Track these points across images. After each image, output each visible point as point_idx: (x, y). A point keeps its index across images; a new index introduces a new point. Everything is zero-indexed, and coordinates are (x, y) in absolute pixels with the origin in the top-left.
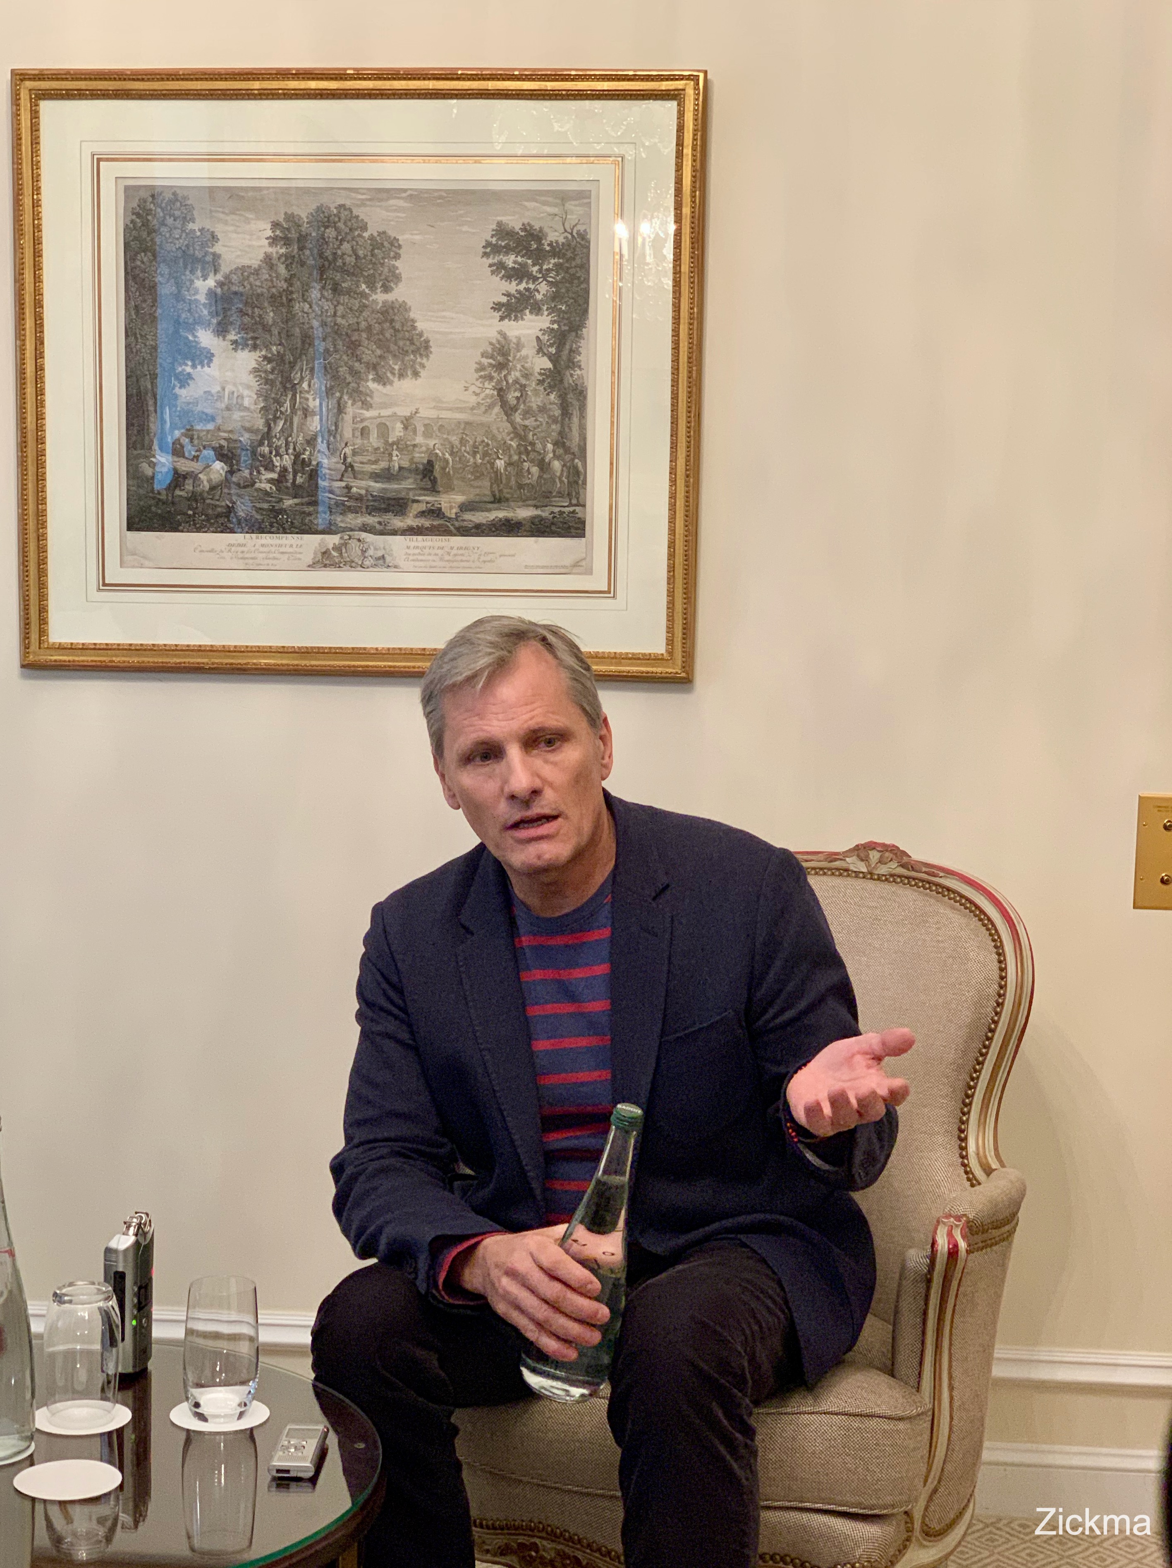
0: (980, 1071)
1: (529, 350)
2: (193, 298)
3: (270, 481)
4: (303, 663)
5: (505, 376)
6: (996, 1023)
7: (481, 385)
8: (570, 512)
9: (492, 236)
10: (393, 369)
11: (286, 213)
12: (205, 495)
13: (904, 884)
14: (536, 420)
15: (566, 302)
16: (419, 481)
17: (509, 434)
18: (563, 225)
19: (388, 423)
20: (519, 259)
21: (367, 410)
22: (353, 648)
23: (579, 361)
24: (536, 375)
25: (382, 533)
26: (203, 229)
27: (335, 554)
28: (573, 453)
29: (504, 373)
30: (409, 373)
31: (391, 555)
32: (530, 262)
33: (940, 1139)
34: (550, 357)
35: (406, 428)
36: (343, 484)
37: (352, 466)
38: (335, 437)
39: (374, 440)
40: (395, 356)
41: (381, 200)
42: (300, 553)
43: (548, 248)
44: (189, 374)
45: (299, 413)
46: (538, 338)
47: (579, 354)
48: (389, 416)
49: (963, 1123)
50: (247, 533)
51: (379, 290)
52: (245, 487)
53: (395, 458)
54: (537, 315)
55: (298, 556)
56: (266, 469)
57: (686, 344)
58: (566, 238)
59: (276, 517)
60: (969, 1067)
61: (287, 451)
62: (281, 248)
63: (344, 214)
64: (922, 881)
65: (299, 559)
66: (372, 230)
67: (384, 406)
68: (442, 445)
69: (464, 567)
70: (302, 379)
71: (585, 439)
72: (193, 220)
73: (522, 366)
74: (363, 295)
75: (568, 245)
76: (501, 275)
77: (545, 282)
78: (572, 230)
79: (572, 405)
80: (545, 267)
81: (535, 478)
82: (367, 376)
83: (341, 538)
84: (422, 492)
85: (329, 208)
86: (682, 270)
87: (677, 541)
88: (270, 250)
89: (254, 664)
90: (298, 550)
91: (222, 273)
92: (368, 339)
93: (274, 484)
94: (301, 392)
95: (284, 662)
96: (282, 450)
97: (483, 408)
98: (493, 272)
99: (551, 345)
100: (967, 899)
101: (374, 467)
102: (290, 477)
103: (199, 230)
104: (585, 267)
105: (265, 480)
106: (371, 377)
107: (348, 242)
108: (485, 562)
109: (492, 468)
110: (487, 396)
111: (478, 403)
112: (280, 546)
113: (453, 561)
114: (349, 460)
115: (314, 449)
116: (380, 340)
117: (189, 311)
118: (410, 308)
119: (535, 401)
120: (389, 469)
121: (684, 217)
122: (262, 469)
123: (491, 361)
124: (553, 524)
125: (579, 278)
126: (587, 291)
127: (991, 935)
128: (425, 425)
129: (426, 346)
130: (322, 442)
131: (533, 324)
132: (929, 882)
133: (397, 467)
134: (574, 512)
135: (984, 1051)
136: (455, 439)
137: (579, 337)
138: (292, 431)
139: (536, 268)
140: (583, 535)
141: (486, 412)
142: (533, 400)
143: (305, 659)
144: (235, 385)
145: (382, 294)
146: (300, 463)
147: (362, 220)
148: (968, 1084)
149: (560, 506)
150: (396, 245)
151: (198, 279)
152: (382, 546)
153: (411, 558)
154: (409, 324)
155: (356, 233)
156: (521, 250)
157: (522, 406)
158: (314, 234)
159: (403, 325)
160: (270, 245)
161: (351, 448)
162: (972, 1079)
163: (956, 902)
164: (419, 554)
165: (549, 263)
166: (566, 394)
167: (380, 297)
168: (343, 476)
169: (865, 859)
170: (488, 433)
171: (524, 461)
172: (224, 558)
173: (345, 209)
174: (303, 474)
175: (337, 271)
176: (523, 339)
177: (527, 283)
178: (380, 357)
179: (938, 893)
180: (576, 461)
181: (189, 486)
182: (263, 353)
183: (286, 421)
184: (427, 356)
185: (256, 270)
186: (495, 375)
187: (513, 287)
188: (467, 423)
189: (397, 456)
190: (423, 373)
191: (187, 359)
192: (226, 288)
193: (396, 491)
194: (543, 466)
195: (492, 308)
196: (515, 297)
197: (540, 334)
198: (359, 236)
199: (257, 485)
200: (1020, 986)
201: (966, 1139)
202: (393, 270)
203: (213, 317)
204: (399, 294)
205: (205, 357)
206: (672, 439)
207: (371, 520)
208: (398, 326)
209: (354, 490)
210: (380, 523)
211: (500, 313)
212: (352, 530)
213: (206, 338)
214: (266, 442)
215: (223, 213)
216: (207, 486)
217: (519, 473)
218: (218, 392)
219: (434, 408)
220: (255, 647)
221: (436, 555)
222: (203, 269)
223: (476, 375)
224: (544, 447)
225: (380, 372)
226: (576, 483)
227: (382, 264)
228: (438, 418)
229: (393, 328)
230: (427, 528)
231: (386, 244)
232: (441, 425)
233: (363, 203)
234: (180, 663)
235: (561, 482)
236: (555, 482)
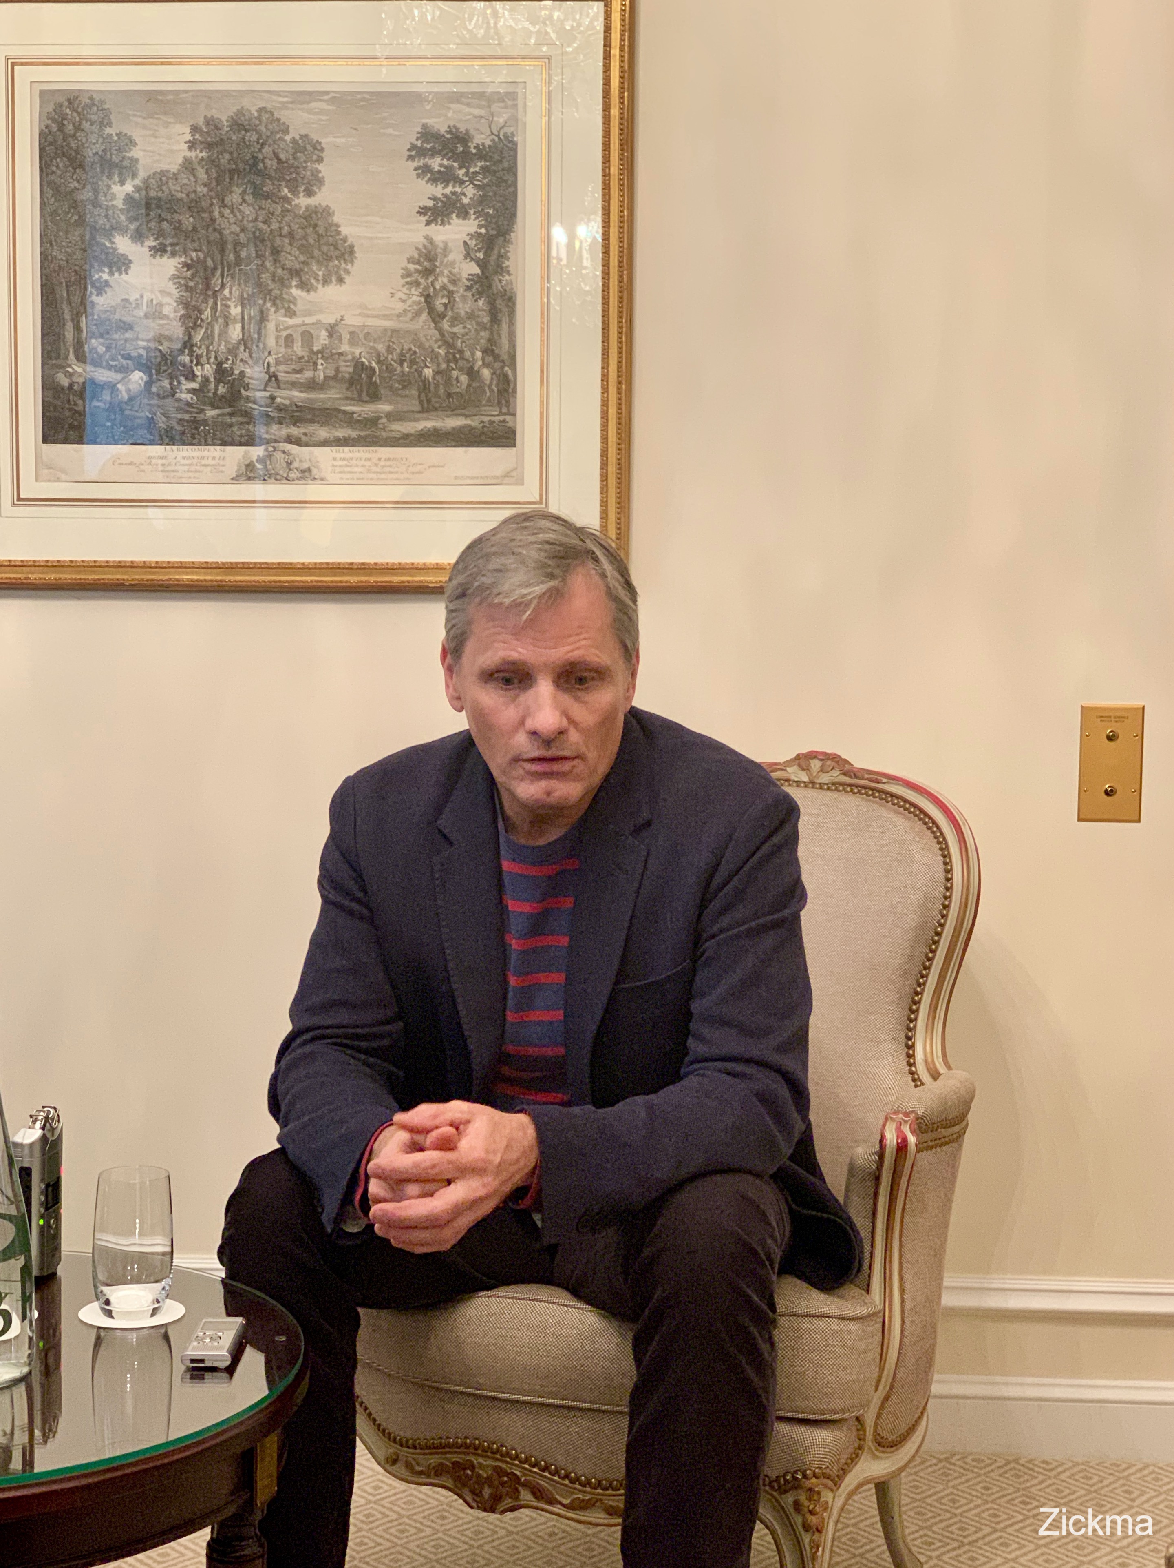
0: (927, 976)
1: (456, 255)
2: (110, 204)
3: (193, 391)
4: (227, 578)
5: (432, 283)
6: (942, 925)
7: (408, 292)
8: (500, 422)
9: (417, 139)
10: (318, 275)
11: (205, 116)
12: (124, 406)
13: (847, 792)
14: (465, 327)
15: (493, 207)
16: (344, 391)
17: (436, 341)
18: (490, 127)
19: (312, 331)
20: (445, 162)
21: (291, 317)
22: (279, 563)
23: (508, 267)
24: (464, 280)
25: (307, 445)
26: (121, 133)
27: (259, 466)
28: (503, 361)
29: (431, 279)
30: (334, 279)
31: (317, 467)
32: (456, 165)
33: (887, 1046)
34: (478, 262)
35: (331, 335)
36: (267, 394)
37: (276, 377)
38: (257, 346)
39: (298, 349)
40: (318, 262)
41: (302, 103)
42: (223, 466)
43: (474, 151)
44: (106, 282)
45: (221, 320)
46: (465, 242)
47: (508, 259)
48: (313, 324)
49: (909, 1029)
50: (168, 445)
51: (301, 195)
52: (164, 398)
53: (320, 367)
54: (464, 219)
55: (221, 468)
56: (186, 379)
57: (617, 247)
58: (493, 140)
59: (197, 428)
60: (915, 971)
61: (208, 359)
62: (201, 152)
63: (265, 117)
64: (864, 787)
65: (222, 472)
66: (293, 134)
67: (309, 313)
68: (368, 353)
69: (392, 479)
70: (223, 286)
71: (514, 346)
72: (110, 124)
73: (450, 272)
74: (286, 200)
75: (494, 147)
76: (426, 179)
77: (471, 186)
78: (499, 132)
79: (501, 312)
80: (472, 170)
81: (464, 386)
82: (290, 283)
83: (266, 450)
84: (348, 402)
85: (250, 111)
86: (612, 172)
87: (610, 450)
88: (189, 154)
89: (177, 580)
90: (222, 462)
91: (140, 178)
92: (291, 244)
93: (194, 394)
94: (222, 300)
95: (208, 578)
96: (204, 360)
97: (410, 315)
98: (418, 176)
99: (479, 250)
100: (911, 804)
101: (298, 376)
102: (212, 386)
103: (117, 135)
104: (512, 170)
105: (185, 391)
106: (294, 283)
107: (269, 146)
108: (413, 473)
109: (420, 376)
110: (414, 302)
111: (405, 311)
112: (203, 458)
113: (380, 473)
114: (272, 369)
115: (236, 357)
116: (303, 245)
117: (106, 216)
118: (334, 212)
119: (463, 307)
120: (313, 378)
121: (612, 119)
122: (182, 379)
123: (417, 267)
124: (483, 433)
125: (506, 181)
126: (515, 194)
127: (936, 837)
128: (352, 333)
129: (352, 252)
130: (245, 351)
131: (461, 228)
132: (872, 789)
133: (322, 377)
134: (504, 421)
135: (930, 955)
136: (381, 347)
137: (507, 241)
138: (214, 339)
139: (461, 172)
140: (514, 446)
141: (413, 317)
142: (461, 306)
143: (230, 575)
144: (152, 291)
145: (305, 199)
146: (221, 373)
147: (284, 123)
148: (915, 989)
149: (491, 414)
150: (319, 148)
151: (114, 183)
152: (307, 458)
153: (338, 469)
154: (333, 228)
155: (278, 136)
156: (447, 154)
157: (450, 313)
158: (234, 138)
159: (327, 230)
160: (190, 148)
161: (274, 356)
162: (919, 985)
163: (900, 807)
164: (347, 466)
165: (476, 166)
166: (495, 300)
167: (303, 201)
168: (266, 385)
169: (805, 769)
170: (416, 340)
171: (453, 369)
172: (143, 471)
173: (266, 112)
174: (225, 384)
175: (258, 175)
176: (450, 244)
177: (454, 187)
178: (303, 263)
179: (882, 799)
180: (506, 368)
181: (106, 396)
182: (183, 259)
183: (207, 329)
184: (352, 262)
185: (174, 173)
186: (422, 281)
187: (439, 190)
188: (394, 331)
189: (322, 364)
190: (347, 279)
191: (104, 265)
192: (144, 193)
193: (323, 401)
194: (472, 373)
195: (418, 212)
196: (442, 201)
197: (467, 239)
198: (280, 139)
199: (177, 395)
200: (967, 887)
201: (913, 1045)
202: (316, 173)
203: (131, 222)
204: (322, 198)
205: (121, 264)
206: (603, 346)
207: (295, 431)
208: (321, 230)
209: (278, 400)
210: (305, 434)
211: (426, 218)
212: (276, 441)
213: (123, 244)
214: (187, 351)
215: (140, 117)
216: (125, 396)
217: (448, 381)
218: (137, 300)
219: (360, 314)
220: (177, 562)
221: (363, 466)
222: (120, 174)
223: (403, 281)
224: (473, 354)
225: (303, 278)
226: (506, 390)
227: (305, 168)
228: (364, 326)
229: (317, 233)
230: (353, 439)
231: (308, 147)
232: (368, 333)
233: (284, 105)
234: (99, 580)
235: (492, 391)
236: (484, 390)
